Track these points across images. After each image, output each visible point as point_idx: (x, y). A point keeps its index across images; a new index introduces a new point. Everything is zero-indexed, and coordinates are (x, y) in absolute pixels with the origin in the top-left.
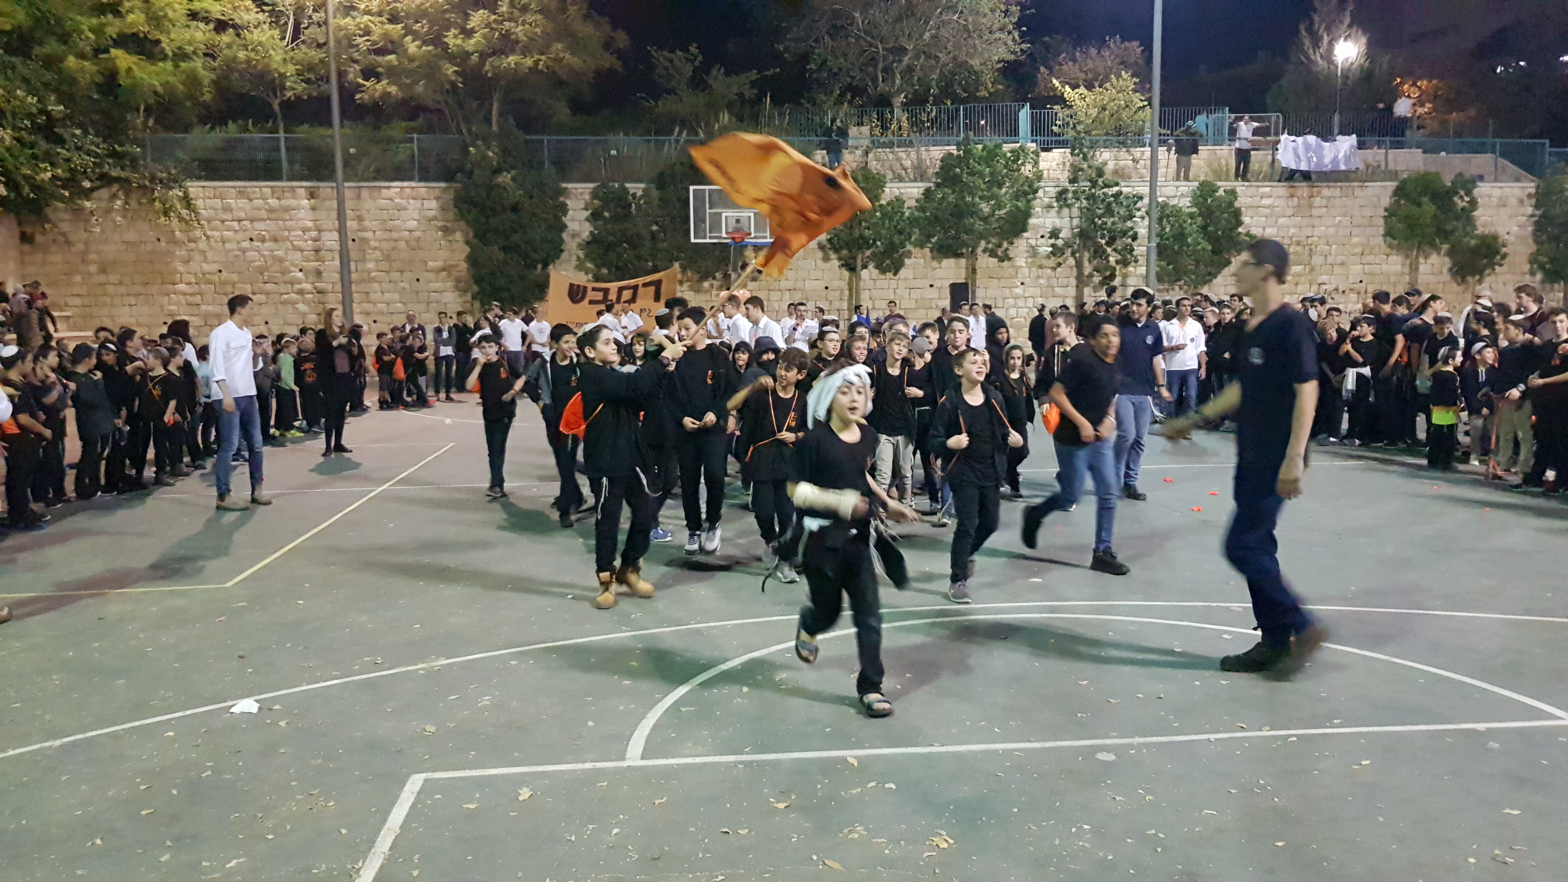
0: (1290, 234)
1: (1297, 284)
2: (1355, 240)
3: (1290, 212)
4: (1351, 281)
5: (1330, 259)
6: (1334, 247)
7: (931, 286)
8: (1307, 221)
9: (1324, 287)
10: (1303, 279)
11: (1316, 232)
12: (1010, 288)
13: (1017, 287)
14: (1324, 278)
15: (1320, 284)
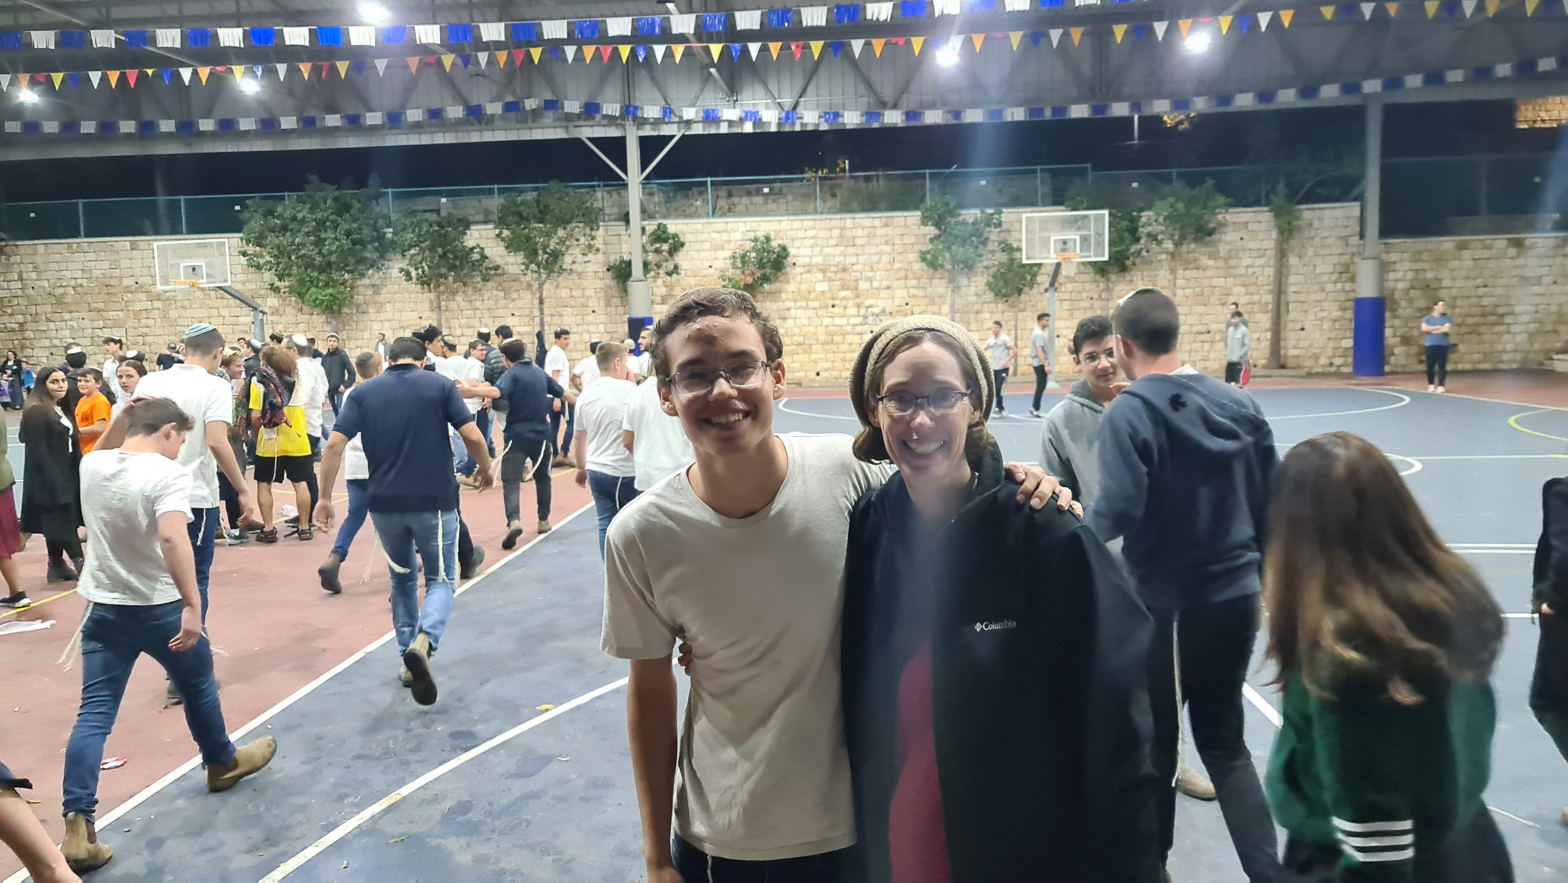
0: (836, 262)
1: (845, 308)
2: (897, 266)
3: (833, 242)
4: (897, 304)
5: (876, 284)
6: (878, 273)
7: (513, 315)
8: (851, 250)
9: (871, 310)
10: (850, 303)
11: (862, 259)
12: (584, 315)
13: (587, 315)
14: (869, 302)
15: (868, 307)
